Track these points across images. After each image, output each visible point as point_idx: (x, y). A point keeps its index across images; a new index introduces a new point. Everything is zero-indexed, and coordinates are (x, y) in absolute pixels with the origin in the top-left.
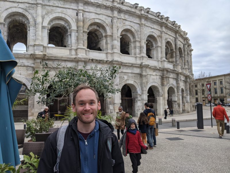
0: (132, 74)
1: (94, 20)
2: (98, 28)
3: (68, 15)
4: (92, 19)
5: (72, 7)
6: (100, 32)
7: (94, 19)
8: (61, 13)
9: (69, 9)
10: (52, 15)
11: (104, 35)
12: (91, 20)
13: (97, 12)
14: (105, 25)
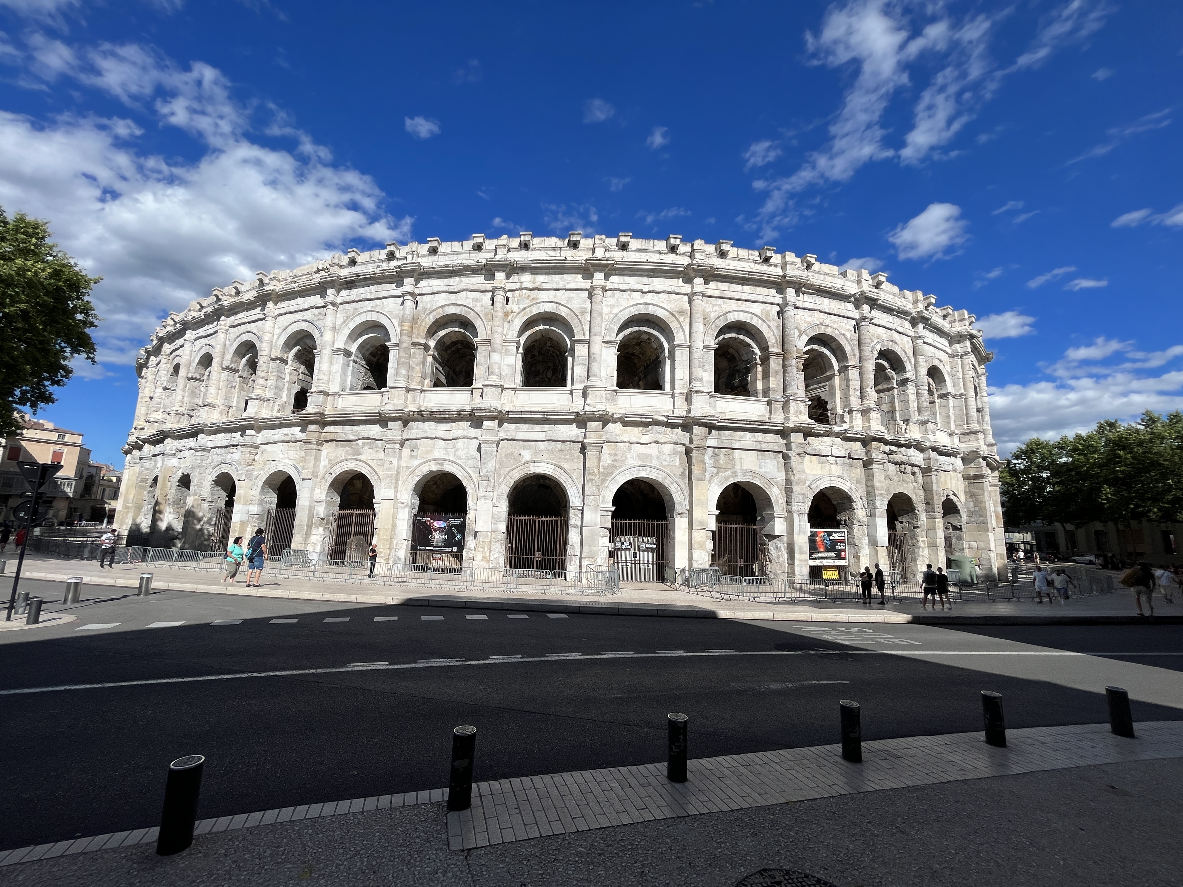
1: (443, 311)
4: (438, 308)
7: (442, 307)
10: (354, 321)
12: (435, 313)
13: (452, 289)
14: (471, 316)
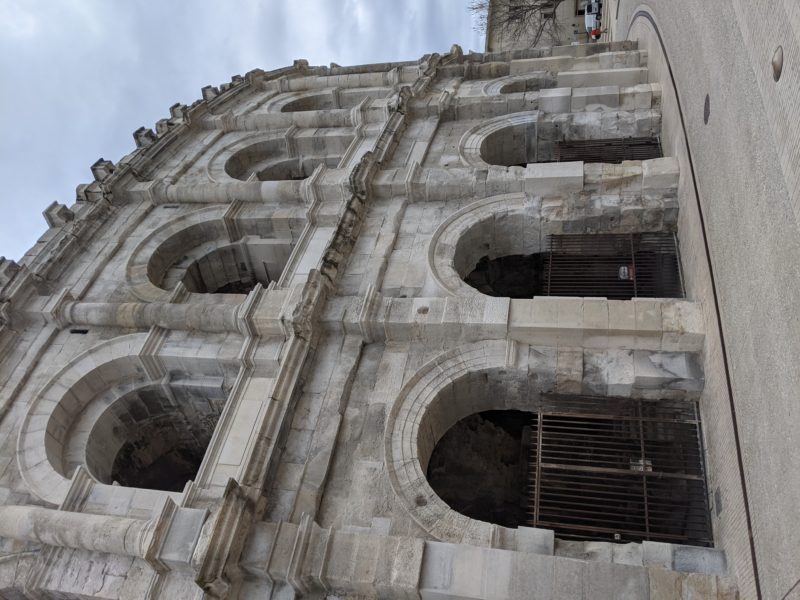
0: (436, 140)
1: (140, 264)
2: (188, 263)
3: (65, 370)
5: (33, 351)
6: (206, 257)
7: (131, 264)
8: (42, 402)
9: (36, 364)
10: (31, 449)
11: (225, 243)
12: (134, 276)
